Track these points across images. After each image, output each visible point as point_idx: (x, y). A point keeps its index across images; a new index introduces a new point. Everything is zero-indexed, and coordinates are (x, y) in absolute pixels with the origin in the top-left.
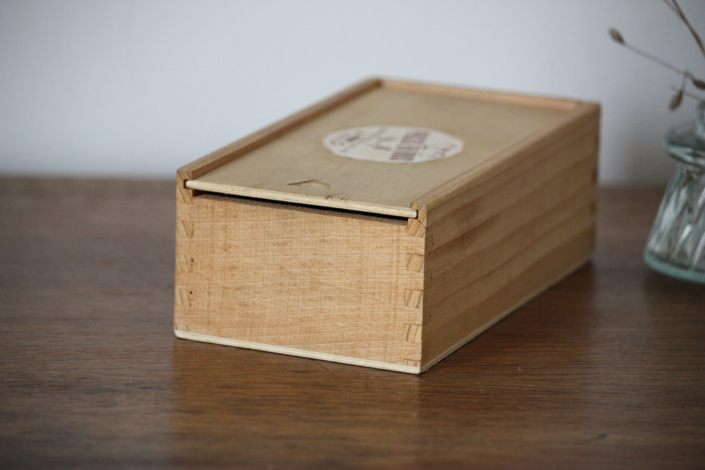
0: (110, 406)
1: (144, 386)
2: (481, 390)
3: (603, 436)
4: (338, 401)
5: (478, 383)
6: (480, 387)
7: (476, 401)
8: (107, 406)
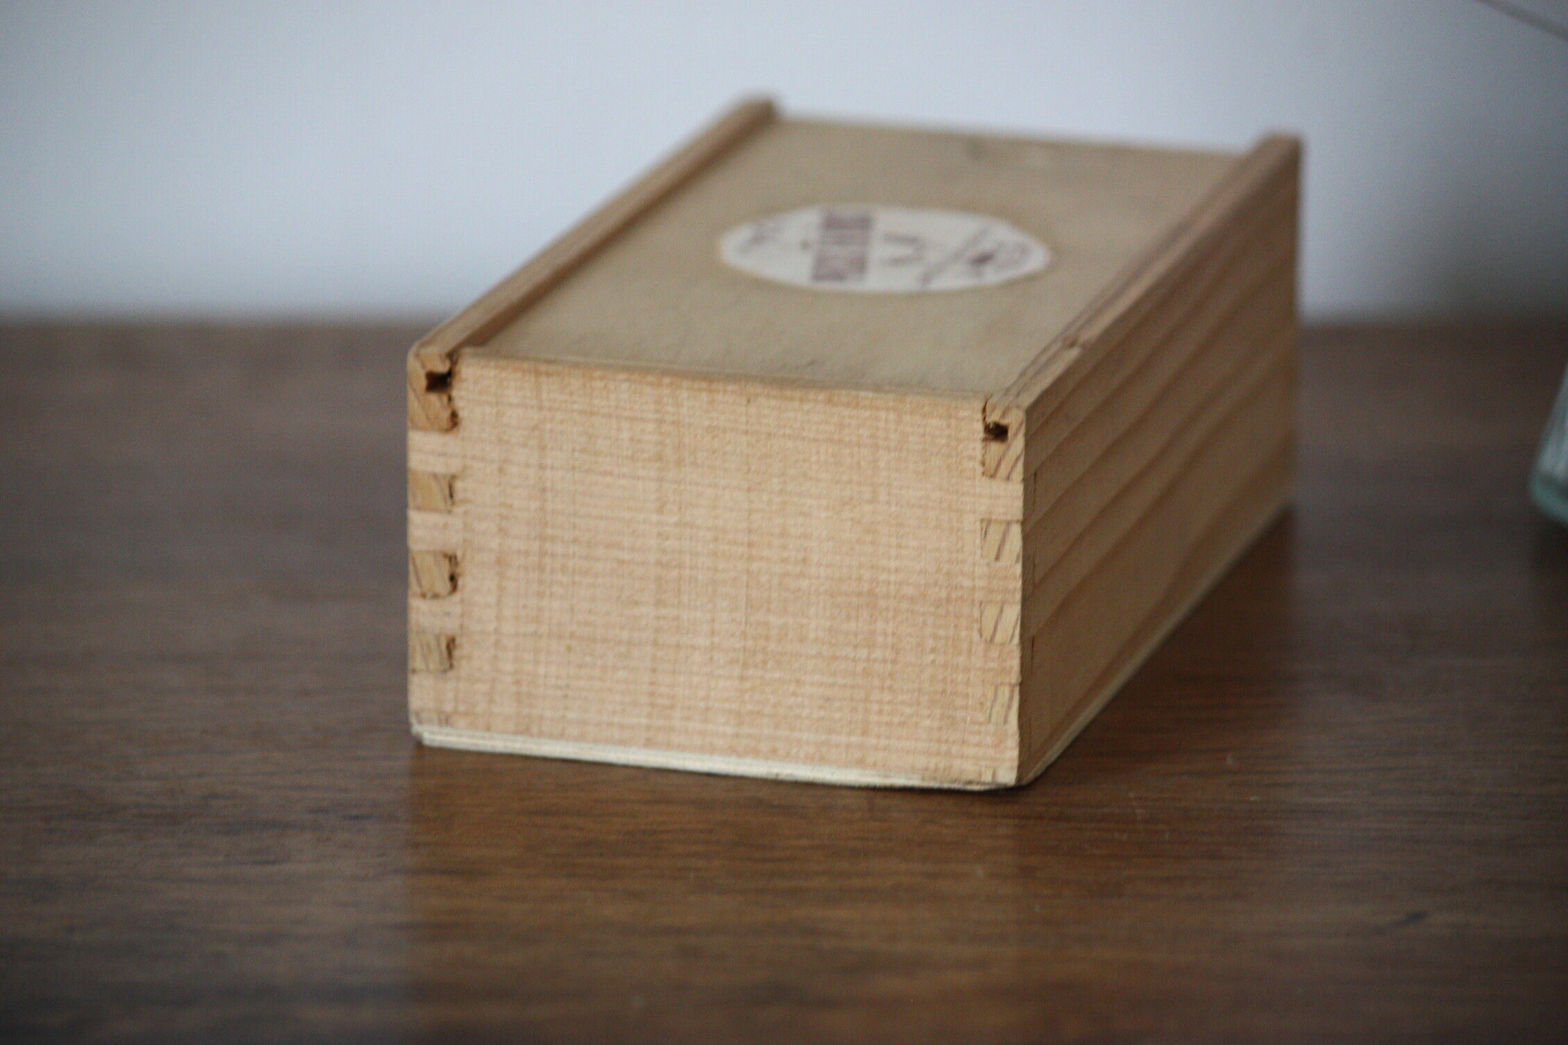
0: (274, 863)
1: (355, 812)
2: (1138, 811)
3: (1416, 917)
4: (804, 842)
5: (1132, 795)
6: (1135, 804)
7: (1125, 837)
8: (267, 862)
